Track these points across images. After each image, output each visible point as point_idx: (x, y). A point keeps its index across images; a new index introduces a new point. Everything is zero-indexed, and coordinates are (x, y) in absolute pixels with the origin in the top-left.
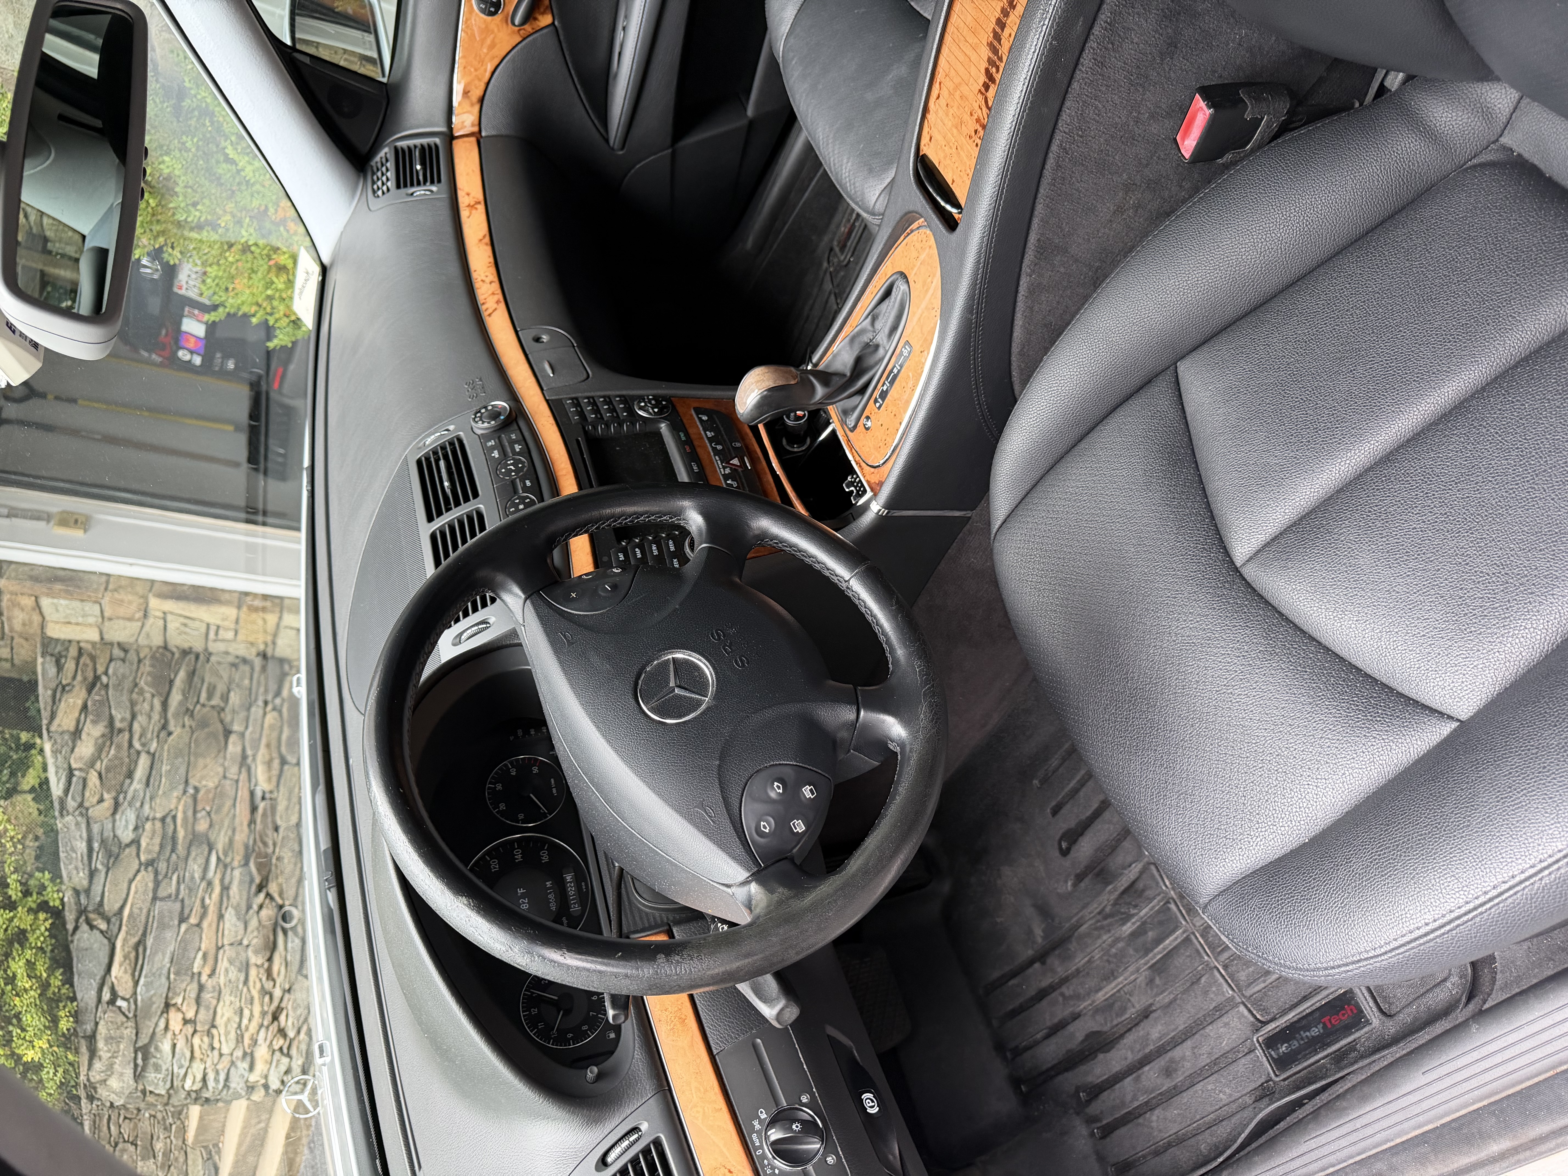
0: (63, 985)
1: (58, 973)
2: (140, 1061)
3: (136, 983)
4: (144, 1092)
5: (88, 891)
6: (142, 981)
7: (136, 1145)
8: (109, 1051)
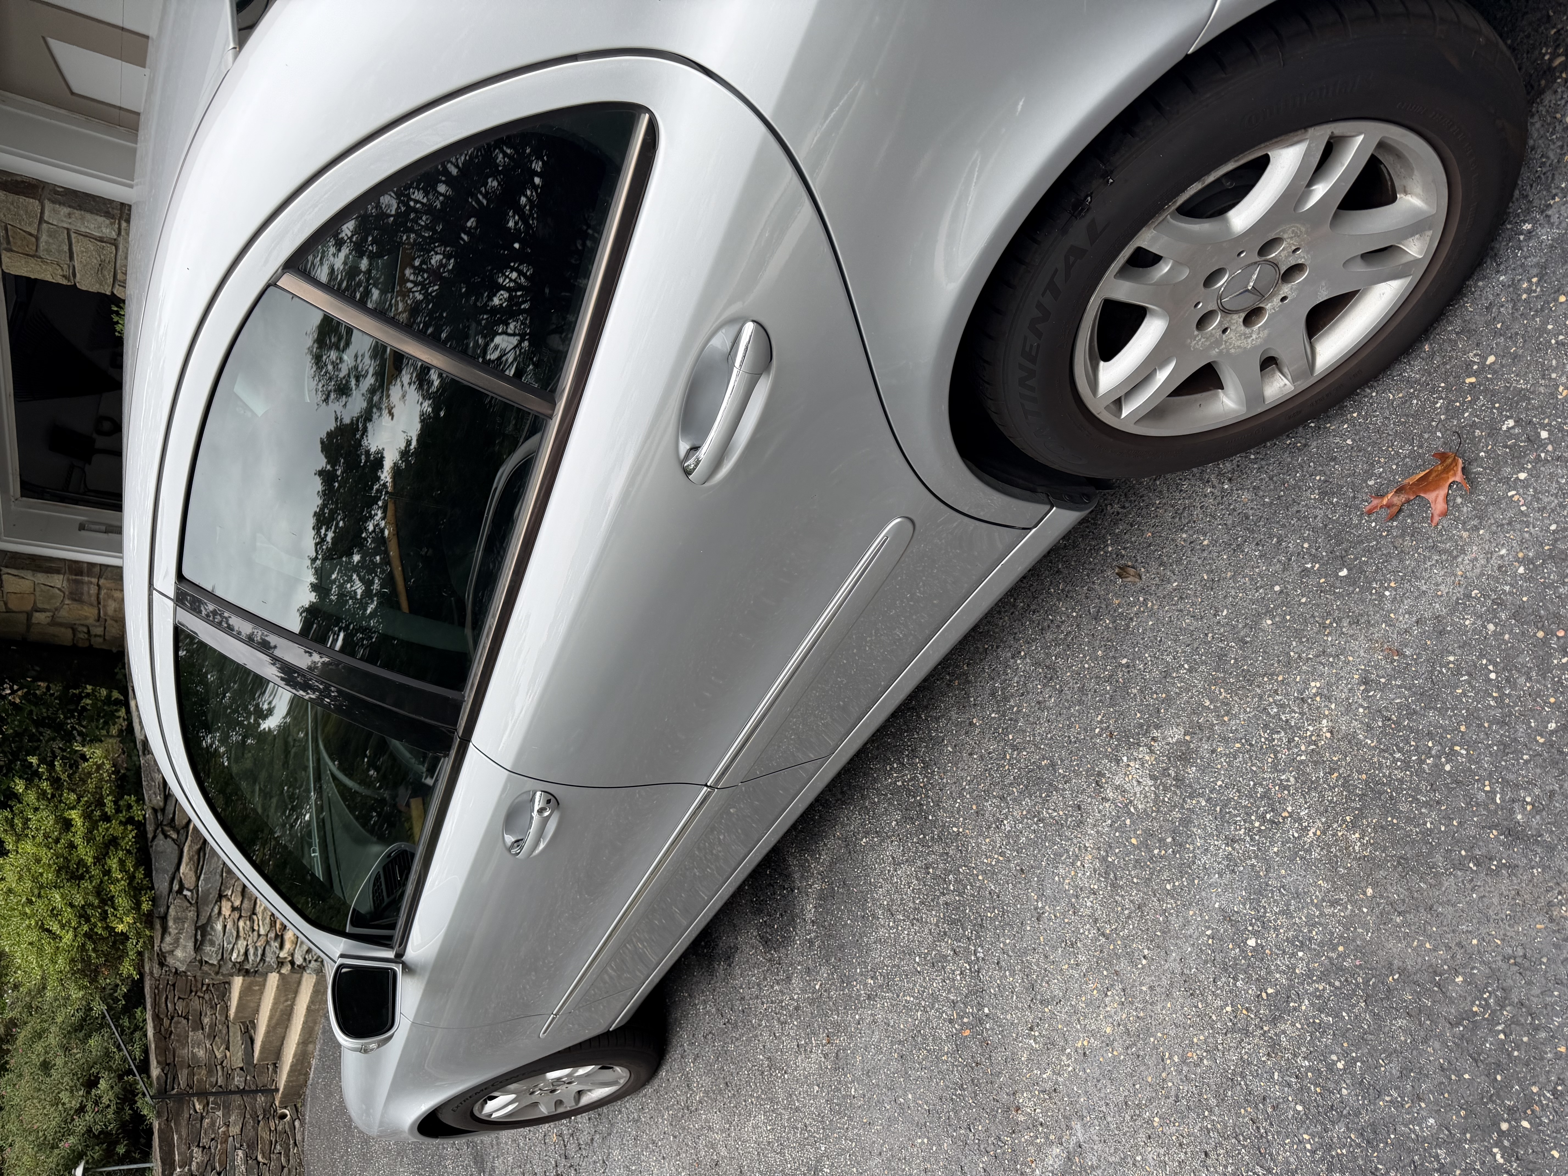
0: (145, 878)
1: (141, 869)
2: (199, 937)
3: (198, 878)
4: (201, 961)
5: (163, 810)
6: (202, 878)
7: (188, 1020)
8: (176, 928)
